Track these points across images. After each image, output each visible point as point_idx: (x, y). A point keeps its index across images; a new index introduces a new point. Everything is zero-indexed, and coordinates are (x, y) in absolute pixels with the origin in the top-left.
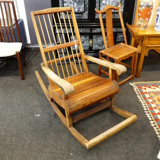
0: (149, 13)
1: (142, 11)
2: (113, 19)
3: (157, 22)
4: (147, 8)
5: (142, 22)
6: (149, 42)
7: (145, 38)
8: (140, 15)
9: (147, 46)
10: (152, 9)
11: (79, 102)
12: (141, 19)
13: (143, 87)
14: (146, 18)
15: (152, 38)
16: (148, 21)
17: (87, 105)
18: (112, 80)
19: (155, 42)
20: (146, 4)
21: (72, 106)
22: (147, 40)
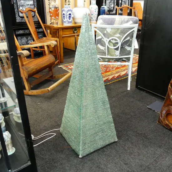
0: (57, 13)
1: (52, 11)
2: (34, 22)
3: (64, 19)
4: (56, 9)
5: (54, 20)
6: (63, 33)
7: (60, 30)
8: (51, 15)
9: (63, 36)
10: (58, 10)
11: (32, 67)
12: (53, 18)
13: (69, 66)
14: (57, 17)
15: (64, 30)
16: (58, 19)
17: (38, 69)
18: (49, 54)
19: (67, 33)
20: (54, 6)
21: (29, 69)
22: (61, 32)
